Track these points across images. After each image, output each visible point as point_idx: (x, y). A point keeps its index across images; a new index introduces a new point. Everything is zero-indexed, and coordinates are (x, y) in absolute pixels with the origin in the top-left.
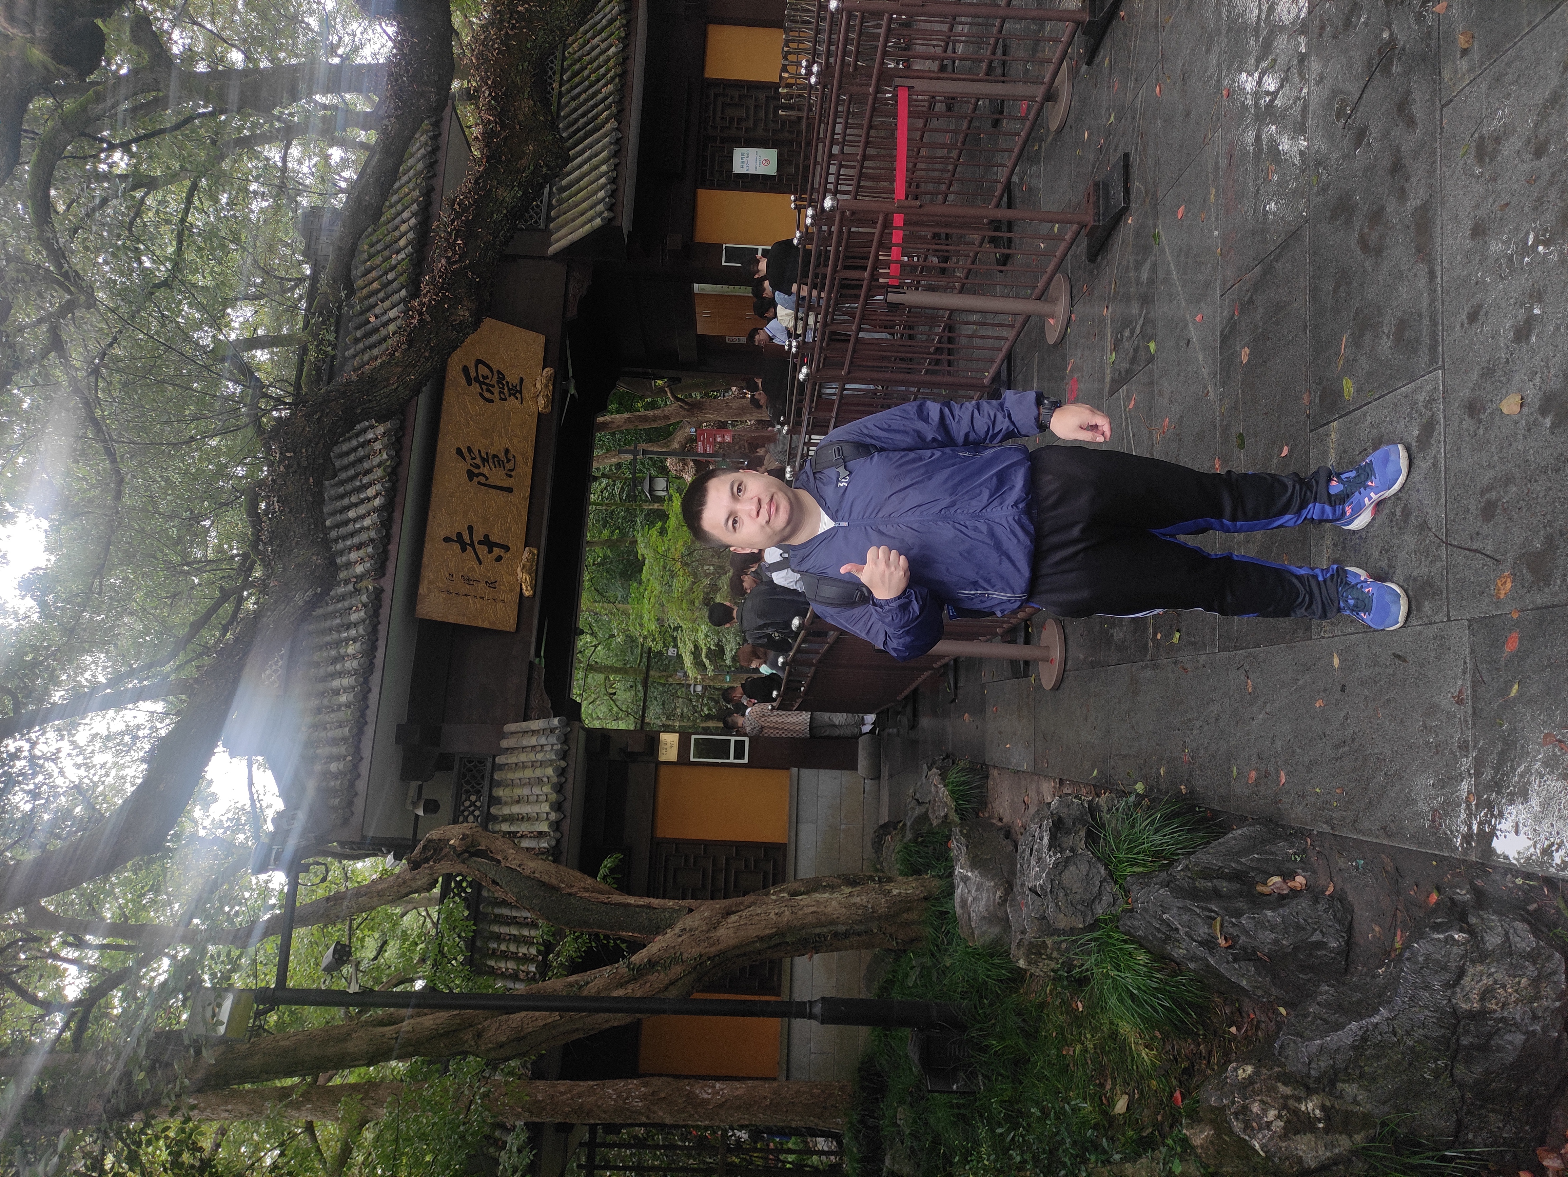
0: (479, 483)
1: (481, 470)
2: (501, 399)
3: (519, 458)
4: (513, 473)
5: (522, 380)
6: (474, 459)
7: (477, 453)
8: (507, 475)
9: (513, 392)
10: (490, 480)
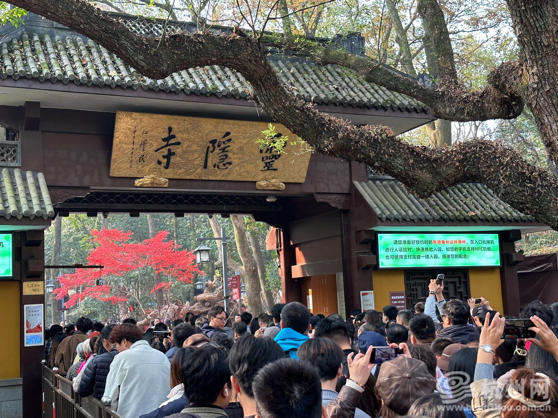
0: (208, 147)
1: (217, 148)
2: (263, 158)
3: (226, 171)
4: (216, 168)
5: (276, 170)
6: (224, 143)
7: (228, 145)
8: (215, 164)
9: (268, 165)
10: (211, 154)
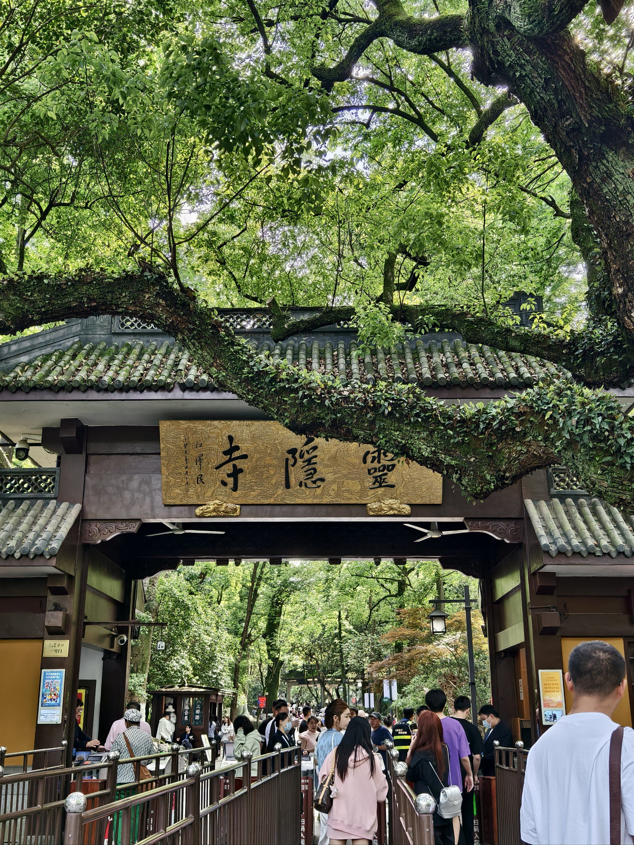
0: (287, 460)
1: (299, 460)
2: (369, 471)
3: (319, 491)
4: (303, 487)
5: (393, 486)
6: (308, 452)
7: (313, 454)
8: (301, 483)
9: (379, 479)
10: (292, 468)
